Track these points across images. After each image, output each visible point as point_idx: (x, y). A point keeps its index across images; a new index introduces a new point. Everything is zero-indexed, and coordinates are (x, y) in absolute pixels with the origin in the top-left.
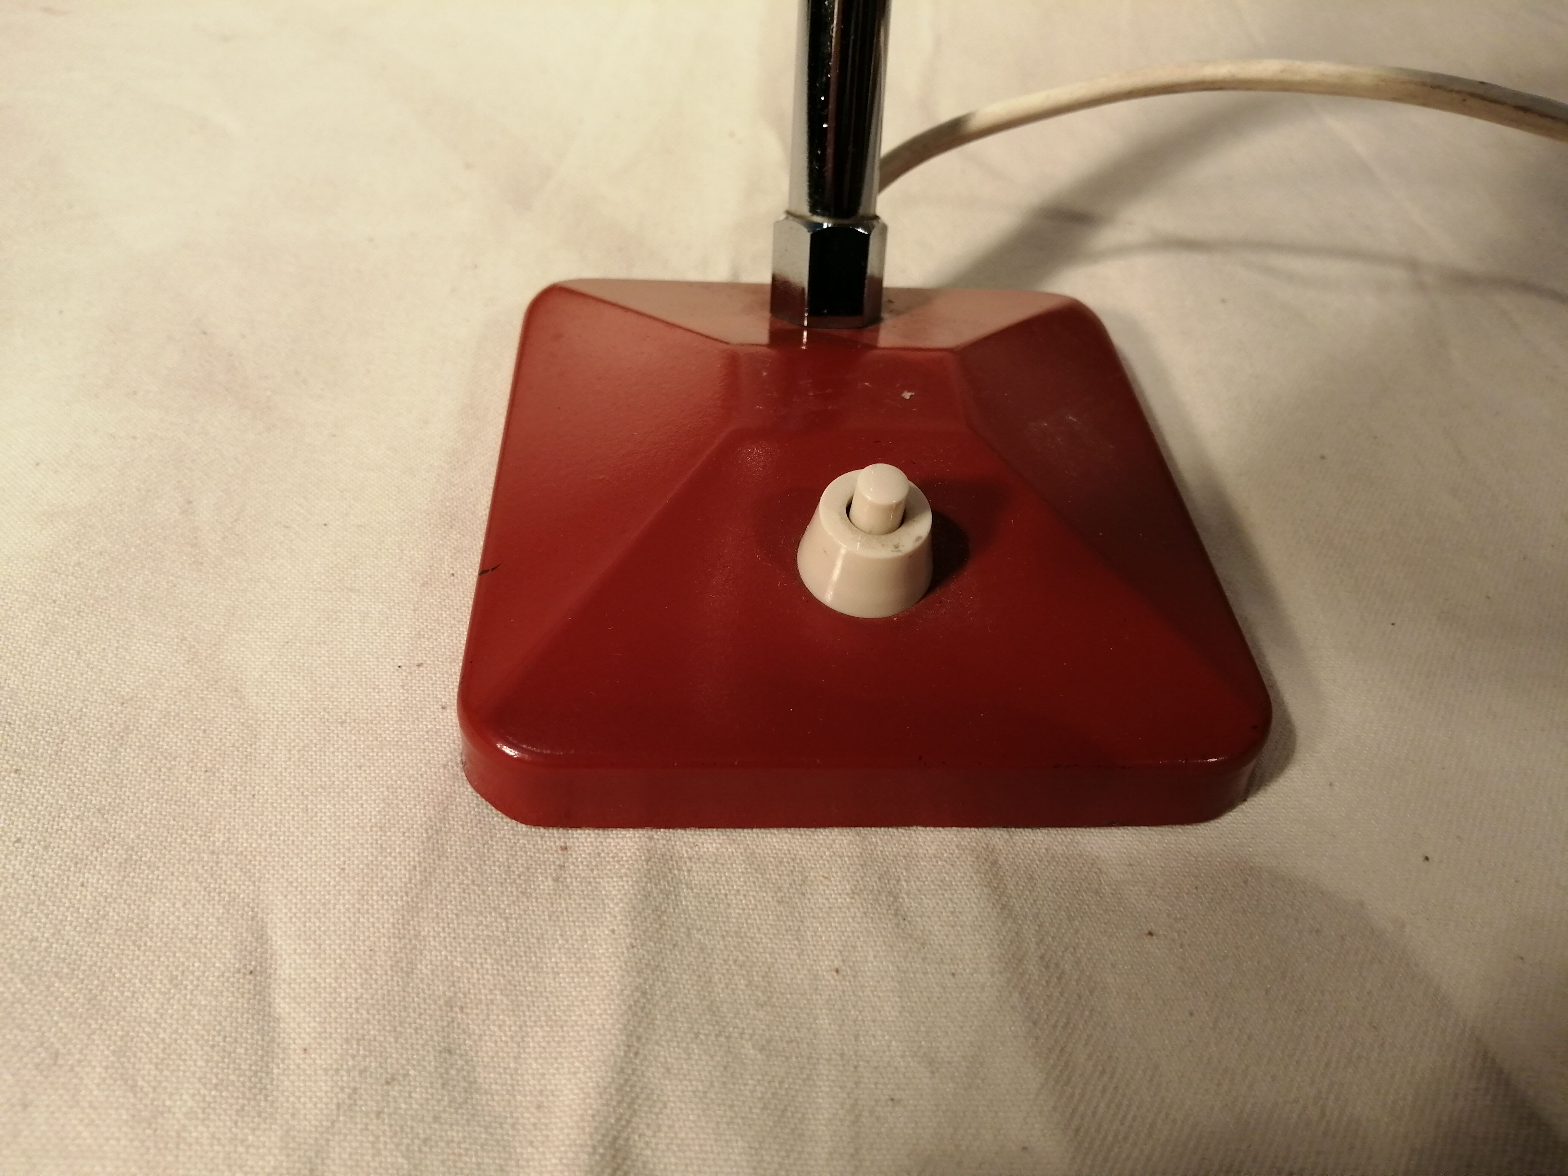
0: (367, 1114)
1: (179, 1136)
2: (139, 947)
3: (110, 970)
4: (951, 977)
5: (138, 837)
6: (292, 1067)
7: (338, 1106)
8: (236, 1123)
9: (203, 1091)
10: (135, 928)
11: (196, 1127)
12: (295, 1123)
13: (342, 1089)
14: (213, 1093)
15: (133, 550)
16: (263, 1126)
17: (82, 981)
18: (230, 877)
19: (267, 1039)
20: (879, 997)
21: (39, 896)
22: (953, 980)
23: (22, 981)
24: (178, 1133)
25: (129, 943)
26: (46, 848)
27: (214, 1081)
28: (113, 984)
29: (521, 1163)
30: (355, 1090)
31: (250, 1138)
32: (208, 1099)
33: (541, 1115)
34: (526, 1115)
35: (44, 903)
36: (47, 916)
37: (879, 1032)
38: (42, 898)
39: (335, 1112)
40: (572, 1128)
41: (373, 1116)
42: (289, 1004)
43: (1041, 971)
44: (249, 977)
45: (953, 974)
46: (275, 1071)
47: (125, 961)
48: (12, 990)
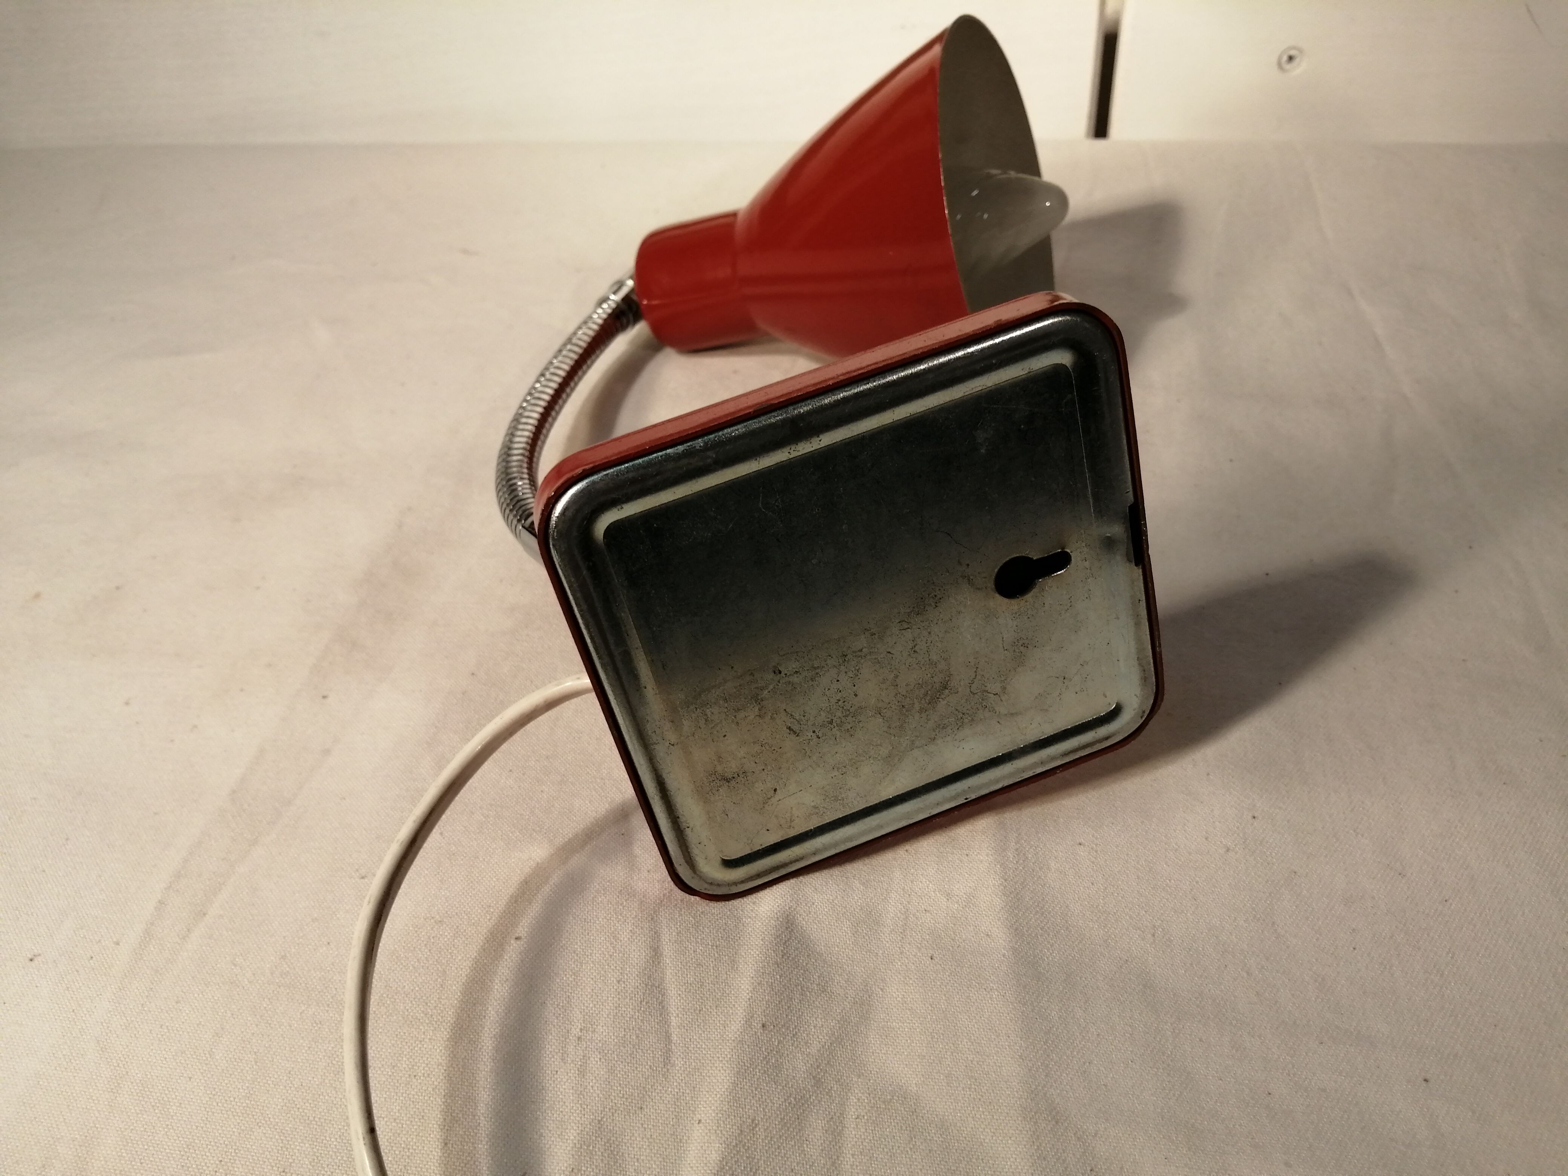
0: (676, 900)
1: (593, 899)
2: (570, 820)
3: (558, 830)
4: (966, 856)
5: (566, 770)
6: (643, 877)
7: (664, 895)
8: (618, 896)
9: (603, 883)
10: (568, 812)
11: (601, 897)
12: (644, 899)
13: (666, 889)
14: (608, 884)
15: (554, 626)
16: (630, 899)
17: (546, 833)
18: (611, 791)
19: (631, 864)
20: (927, 864)
21: (522, 796)
22: (967, 858)
23: (519, 832)
24: (593, 898)
25: (565, 818)
26: (524, 774)
27: (608, 879)
28: (559, 835)
29: (745, 925)
30: (671, 890)
31: (625, 903)
32: (605, 886)
33: (755, 906)
34: (748, 906)
35: (525, 799)
36: (527, 805)
37: (924, 880)
38: (524, 797)
39: (662, 897)
40: (768, 911)
41: (679, 901)
42: (641, 850)
43: (1014, 856)
44: (621, 836)
45: (967, 855)
46: (635, 878)
47: (564, 826)
48: (515, 835)
